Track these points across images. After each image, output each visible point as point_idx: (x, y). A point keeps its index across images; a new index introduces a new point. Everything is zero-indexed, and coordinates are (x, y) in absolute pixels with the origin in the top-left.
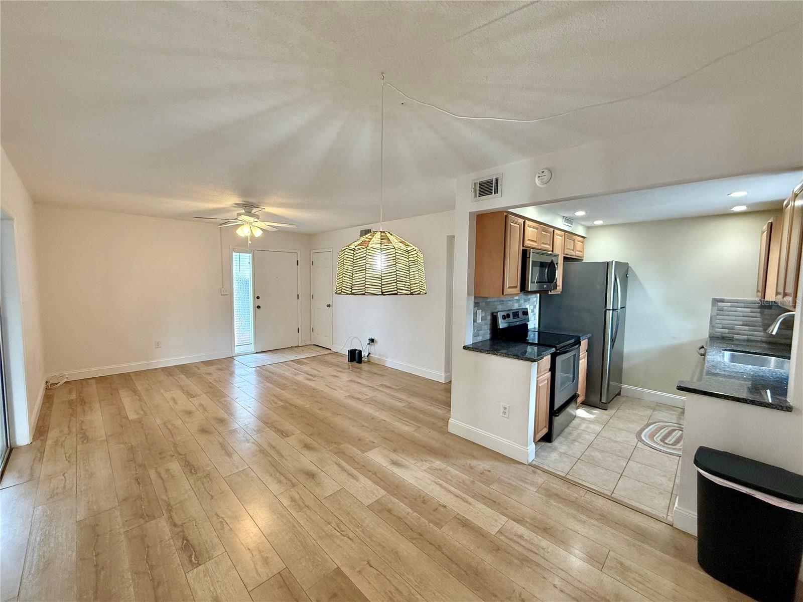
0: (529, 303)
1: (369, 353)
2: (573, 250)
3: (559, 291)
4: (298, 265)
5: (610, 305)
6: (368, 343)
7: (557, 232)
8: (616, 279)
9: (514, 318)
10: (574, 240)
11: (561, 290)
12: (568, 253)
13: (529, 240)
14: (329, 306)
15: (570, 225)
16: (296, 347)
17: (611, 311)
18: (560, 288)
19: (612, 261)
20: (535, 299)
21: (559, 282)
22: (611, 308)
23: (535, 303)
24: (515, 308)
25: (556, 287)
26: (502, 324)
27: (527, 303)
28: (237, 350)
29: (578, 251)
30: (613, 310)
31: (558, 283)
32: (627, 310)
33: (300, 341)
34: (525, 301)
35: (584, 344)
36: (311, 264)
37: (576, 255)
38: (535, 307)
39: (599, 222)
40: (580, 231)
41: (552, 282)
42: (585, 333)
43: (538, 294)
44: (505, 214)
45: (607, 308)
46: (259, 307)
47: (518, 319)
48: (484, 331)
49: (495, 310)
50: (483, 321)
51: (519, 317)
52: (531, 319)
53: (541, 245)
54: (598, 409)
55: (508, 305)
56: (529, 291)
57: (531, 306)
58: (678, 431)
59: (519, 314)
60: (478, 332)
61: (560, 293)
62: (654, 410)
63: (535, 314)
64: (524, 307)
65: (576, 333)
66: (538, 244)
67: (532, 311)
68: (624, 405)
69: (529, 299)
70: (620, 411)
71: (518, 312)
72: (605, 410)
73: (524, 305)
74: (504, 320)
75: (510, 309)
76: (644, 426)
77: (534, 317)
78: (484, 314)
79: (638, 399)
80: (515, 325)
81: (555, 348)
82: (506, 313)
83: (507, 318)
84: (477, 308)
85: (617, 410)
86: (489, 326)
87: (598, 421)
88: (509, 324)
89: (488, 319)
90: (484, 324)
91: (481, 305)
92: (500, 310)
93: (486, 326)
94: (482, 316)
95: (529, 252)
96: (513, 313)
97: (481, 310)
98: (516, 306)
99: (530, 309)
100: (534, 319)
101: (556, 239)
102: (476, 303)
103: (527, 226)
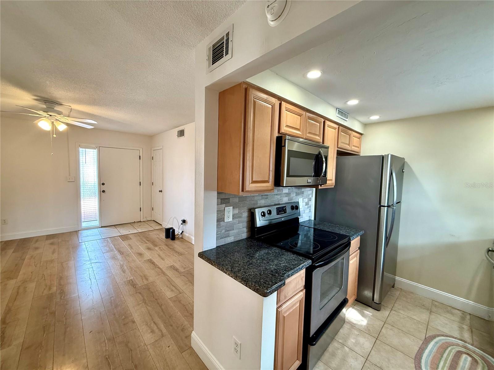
0: (302, 196)
1: (183, 232)
2: (349, 145)
3: (330, 185)
4: (140, 159)
5: (385, 202)
6: (181, 223)
7: (328, 123)
8: (391, 174)
9: (278, 214)
10: (350, 135)
11: (334, 184)
12: (342, 147)
13: (287, 126)
14: (161, 191)
15: (345, 119)
16: (138, 222)
17: (386, 208)
18: (332, 182)
19: (388, 155)
20: (311, 192)
21: (333, 177)
22: (386, 205)
23: (310, 196)
24: (284, 202)
25: (324, 182)
26: (260, 222)
27: (298, 197)
28: (84, 225)
29: (353, 146)
30: (388, 206)
32: (403, 205)
33: (142, 217)
34: (297, 194)
35: (355, 243)
36: (152, 159)
37: (352, 149)
38: (310, 200)
39: (375, 118)
40: (357, 127)
41: (319, 177)
42: (357, 230)
43: (314, 189)
44: (244, 86)
45: (382, 204)
46: (104, 191)
47: (285, 214)
48: (237, 231)
49: (255, 205)
50: (236, 219)
51: (286, 212)
52: (304, 212)
53: (306, 134)
54: (371, 308)
55: (274, 199)
56: (285, 186)
57: (304, 199)
58: (464, 356)
59: (286, 209)
60: (228, 232)
61: (333, 187)
62: (431, 312)
63: (311, 206)
64: (292, 201)
65: (344, 234)
66: (302, 133)
67: (307, 204)
68: (398, 302)
69: (303, 193)
70: (394, 314)
71: (286, 206)
72: (378, 311)
73: (293, 199)
74: (263, 217)
75: (273, 204)
76: (422, 344)
77: (308, 210)
78: (236, 211)
79: (412, 293)
80: (281, 221)
81: (311, 261)
82: (268, 209)
83: (267, 215)
84: (224, 205)
85: (391, 311)
86: (245, 224)
87: (369, 330)
88: (270, 221)
89: (243, 216)
90: (237, 223)
91: (230, 202)
92: (262, 205)
93: (241, 225)
94: (233, 213)
95: (285, 140)
96: (276, 208)
97: (232, 207)
98: (285, 200)
99: (303, 203)
100: (309, 211)
101: (328, 131)
102: (221, 199)
103: (286, 110)
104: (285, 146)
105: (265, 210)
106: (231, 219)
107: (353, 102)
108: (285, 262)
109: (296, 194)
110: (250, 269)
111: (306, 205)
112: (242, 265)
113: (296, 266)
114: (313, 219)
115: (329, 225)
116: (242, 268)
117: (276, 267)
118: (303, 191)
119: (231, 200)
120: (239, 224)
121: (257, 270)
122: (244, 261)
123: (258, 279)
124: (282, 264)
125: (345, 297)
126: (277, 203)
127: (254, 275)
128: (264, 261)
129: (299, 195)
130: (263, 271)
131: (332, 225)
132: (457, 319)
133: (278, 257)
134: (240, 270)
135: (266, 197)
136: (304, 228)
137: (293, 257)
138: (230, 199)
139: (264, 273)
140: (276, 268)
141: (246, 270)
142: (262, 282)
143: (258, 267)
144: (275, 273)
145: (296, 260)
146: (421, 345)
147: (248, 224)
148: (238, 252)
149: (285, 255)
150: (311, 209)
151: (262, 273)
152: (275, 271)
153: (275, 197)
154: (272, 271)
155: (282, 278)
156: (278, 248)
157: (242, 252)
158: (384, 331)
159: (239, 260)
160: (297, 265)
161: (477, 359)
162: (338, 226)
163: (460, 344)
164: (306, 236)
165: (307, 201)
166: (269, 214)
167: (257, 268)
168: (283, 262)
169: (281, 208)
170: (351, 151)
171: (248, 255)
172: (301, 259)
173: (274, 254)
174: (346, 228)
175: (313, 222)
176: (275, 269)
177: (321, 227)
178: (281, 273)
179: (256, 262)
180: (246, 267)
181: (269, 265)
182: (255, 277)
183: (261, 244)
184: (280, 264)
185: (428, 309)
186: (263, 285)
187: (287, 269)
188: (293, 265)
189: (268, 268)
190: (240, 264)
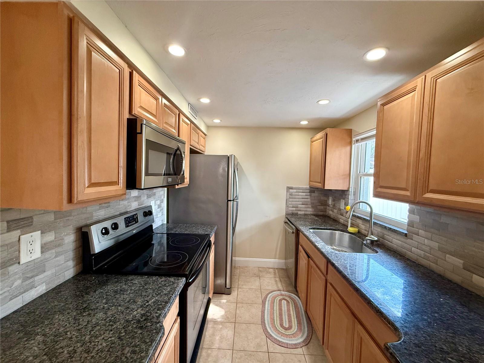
0: (154, 198)
2: (198, 143)
3: (186, 184)
5: (231, 197)
7: (182, 117)
9: (127, 226)
10: (198, 134)
11: (189, 183)
12: (193, 145)
13: (141, 107)
15: (195, 116)
17: (232, 202)
18: (187, 180)
19: (232, 155)
20: (162, 192)
21: (187, 175)
22: (232, 199)
23: (163, 197)
24: (133, 208)
25: (183, 181)
26: (99, 245)
27: (150, 199)
29: (201, 145)
31: (185, 175)
34: (149, 196)
37: (199, 148)
38: (162, 201)
39: (217, 121)
40: (203, 127)
41: (179, 175)
43: (166, 189)
44: (66, 12)
45: (229, 199)
47: (136, 224)
48: (53, 271)
49: (88, 220)
50: (50, 252)
51: (138, 222)
52: (156, 216)
53: (163, 125)
54: (224, 295)
55: (119, 207)
56: (143, 188)
57: (156, 202)
58: (283, 301)
59: (137, 218)
60: (31, 280)
61: (187, 185)
62: (259, 277)
63: (163, 209)
64: (144, 206)
65: (203, 233)
66: (159, 122)
67: (159, 206)
68: (240, 279)
69: (154, 194)
70: (240, 291)
71: (137, 214)
72: (230, 295)
73: (144, 202)
74: (106, 236)
75: (118, 213)
76: (262, 307)
77: (161, 213)
78: (50, 237)
79: (247, 267)
80: (132, 235)
81: (185, 278)
82: (113, 222)
83: (111, 231)
84: (17, 233)
85: (238, 289)
86: (71, 254)
87: (228, 318)
88: (116, 239)
89: (66, 242)
90: (54, 256)
91: (34, 223)
92: (101, 217)
93: (61, 258)
94: (43, 242)
95: (142, 124)
96: (125, 218)
97: (40, 231)
98: (134, 205)
99: (155, 206)
100: (161, 215)
101: (182, 125)
102: (8, 222)
103: (139, 84)
104: (141, 133)
105: (108, 224)
106: (37, 254)
107: (205, 101)
108: (154, 295)
109: (147, 196)
110: (96, 337)
111: (158, 209)
112: (77, 337)
113: (171, 295)
114: (165, 222)
115: (185, 226)
116: (79, 345)
117: (142, 310)
118: (155, 193)
119: (35, 219)
120: (57, 259)
121: (111, 332)
122: (79, 325)
123: (119, 350)
124: (150, 299)
125: (208, 297)
126: (123, 211)
127: (109, 347)
128: (119, 308)
129: (151, 197)
130: (124, 328)
131: (188, 225)
132: (272, 276)
133: (140, 292)
134: (75, 352)
135: (106, 205)
136: (157, 235)
137: (162, 282)
138: (32, 218)
139: (125, 331)
140: (143, 312)
141: (88, 344)
142: (128, 353)
143: (112, 325)
144: (145, 322)
145: (167, 285)
146: (262, 309)
147: (76, 252)
148: (61, 312)
149: (150, 284)
150: (163, 212)
151: (123, 334)
152: (144, 318)
153: (120, 204)
154: (139, 321)
155: (158, 325)
156: (136, 276)
157: (70, 309)
158: (238, 312)
159: (68, 329)
160: (171, 293)
161: (288, 299)
162: (194, 225)
163: (279, 294)
164: (160, 244)
165: (159, 203)
166: (113, 229)
167: (110, 328)
168: (151, 296)
169: (131, 217)
170: (199, 150)
171: (84, 309)
172: (173, 282)
173: (133, 288)
174: (201, 226)
175: (165, 226)
176: (143, 315)
177: (178, 231)
178: (153, 317)
179: (104, 316)
180: (88, 337)
181: (131, 312)
182: (111, 350)
183: (105, 278)
184: (148, 302)
185: (258, 276)
186: (132, 358)
187: (161, 306)
188: (165, 294)
189: (130, 317)
190: (71, 338)
